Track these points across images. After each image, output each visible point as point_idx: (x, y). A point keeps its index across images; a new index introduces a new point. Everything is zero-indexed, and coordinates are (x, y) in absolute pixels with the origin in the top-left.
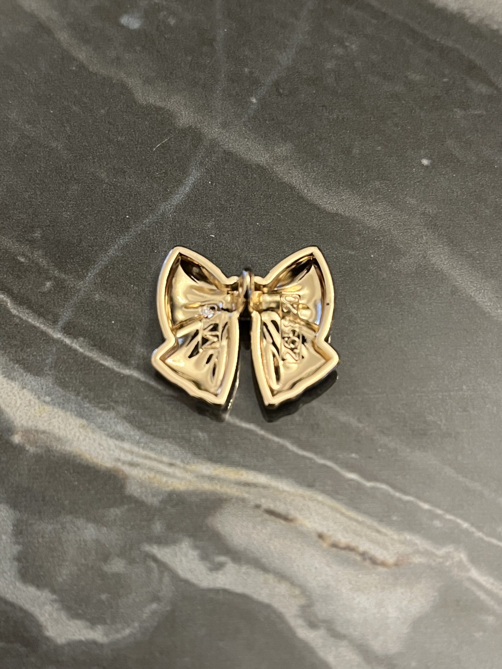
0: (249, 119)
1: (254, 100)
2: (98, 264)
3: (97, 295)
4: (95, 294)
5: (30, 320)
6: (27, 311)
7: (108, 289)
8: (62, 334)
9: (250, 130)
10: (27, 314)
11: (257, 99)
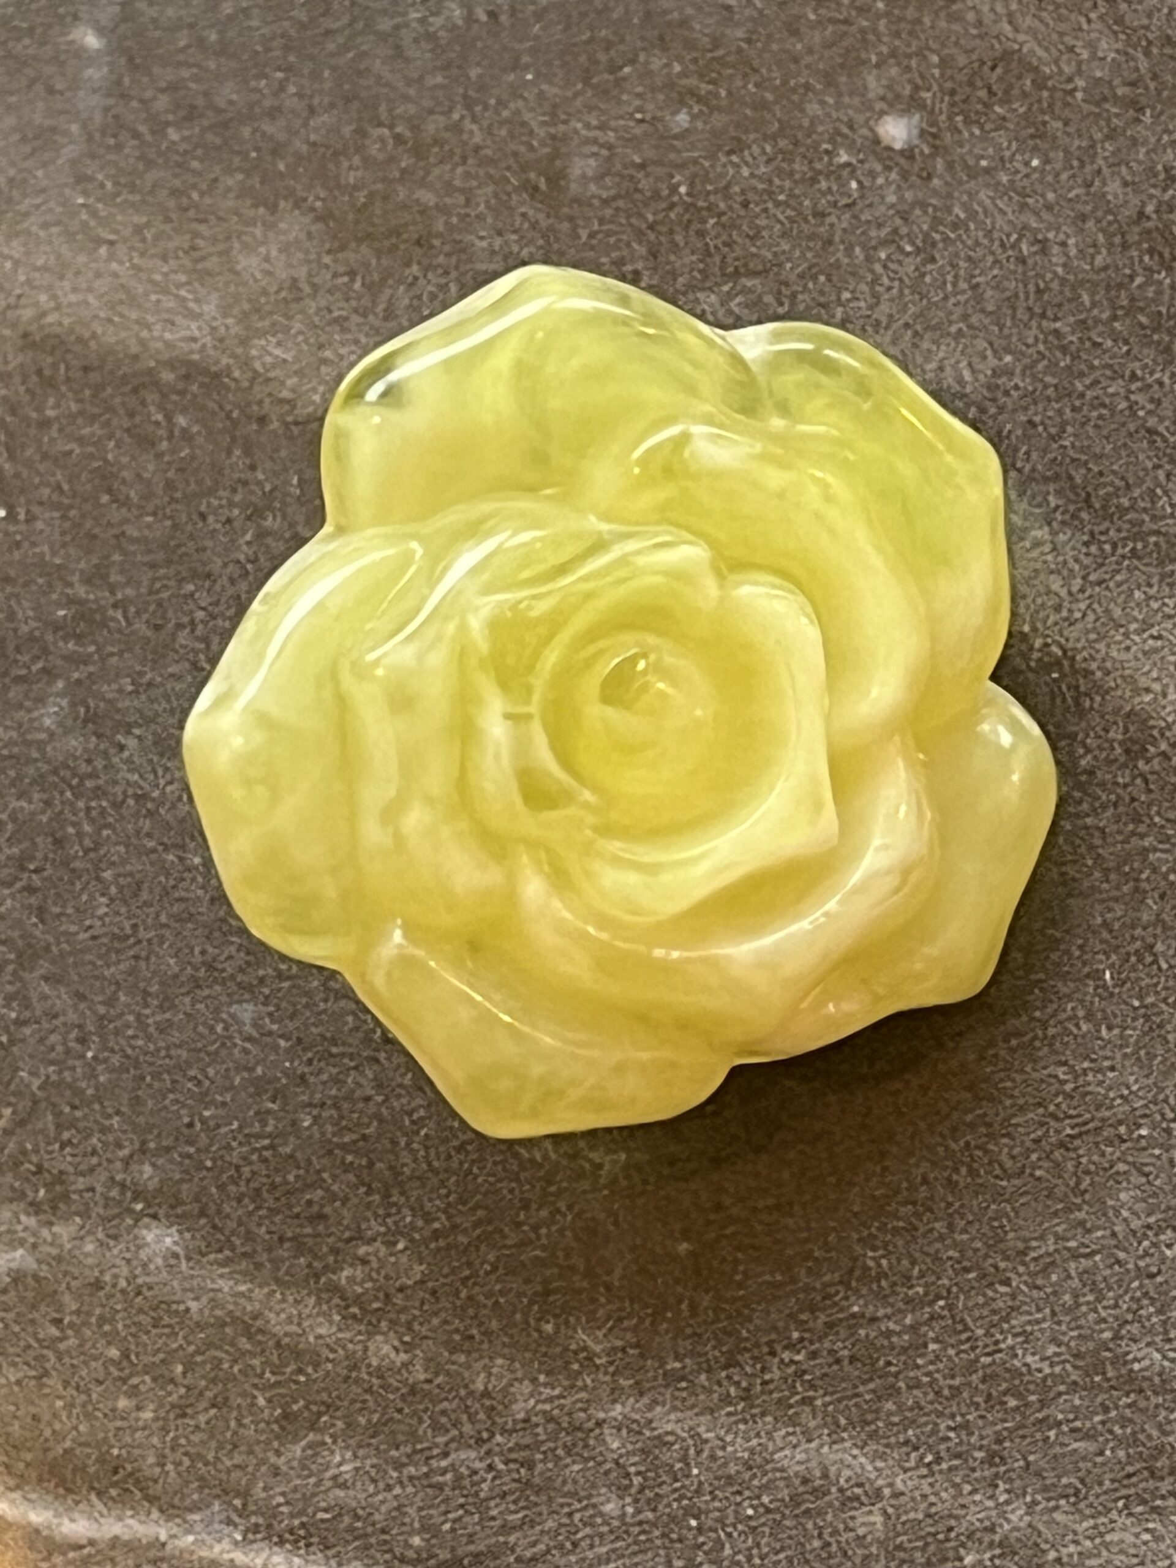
0: (90, 138)
1: (92, 41)
9: (108, 199)
11: (100, 31)
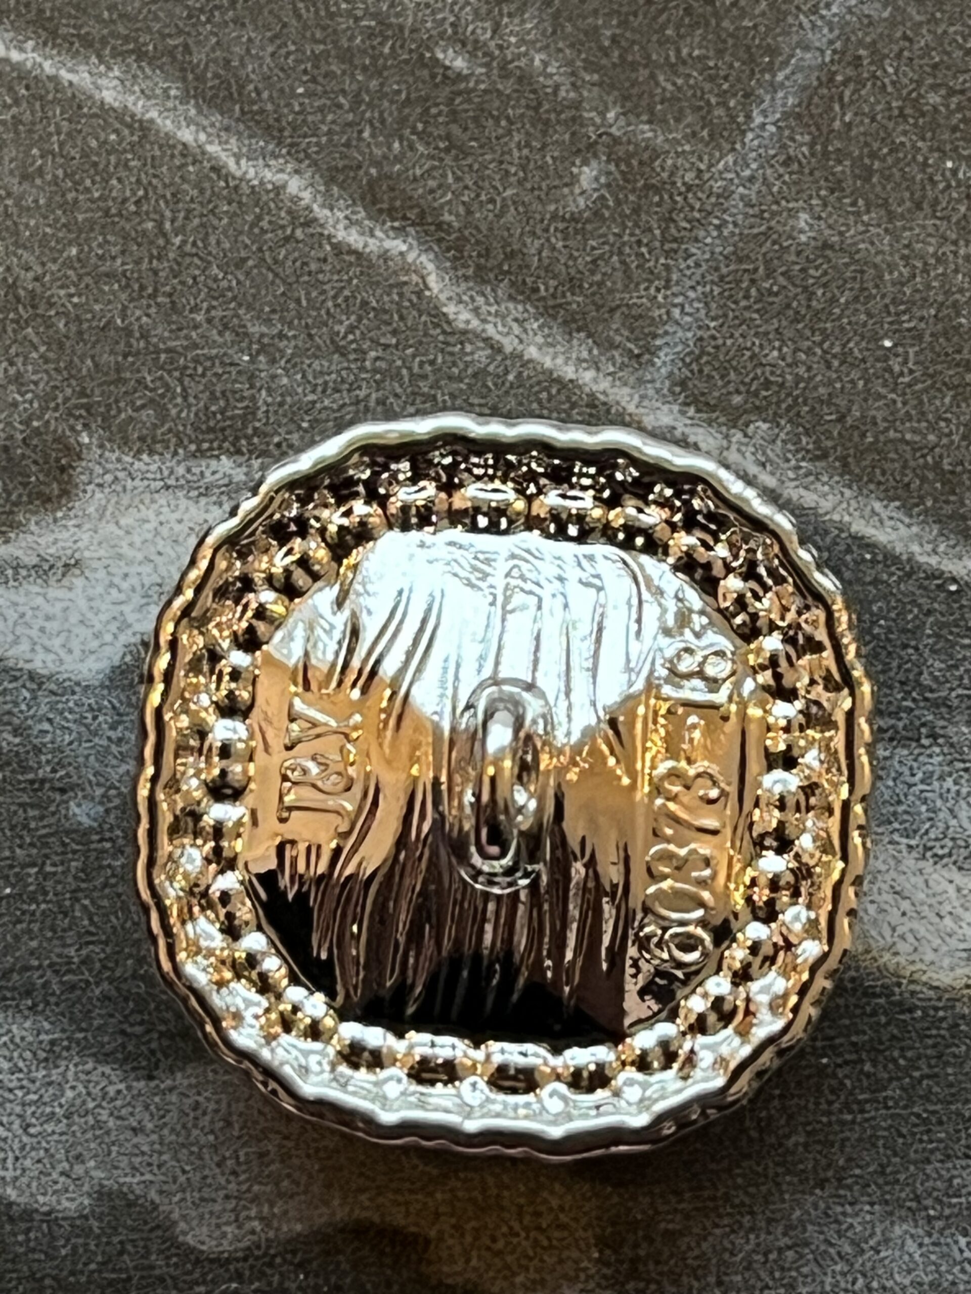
2: (786, 63)
3: (804, 216)
4: (793, 213)
5: (532, 352)
6: (516, 310)
7: (848, 184)
8: (676, 408)
10: (515, 326)
